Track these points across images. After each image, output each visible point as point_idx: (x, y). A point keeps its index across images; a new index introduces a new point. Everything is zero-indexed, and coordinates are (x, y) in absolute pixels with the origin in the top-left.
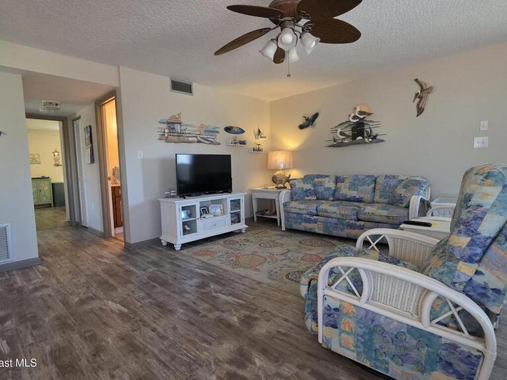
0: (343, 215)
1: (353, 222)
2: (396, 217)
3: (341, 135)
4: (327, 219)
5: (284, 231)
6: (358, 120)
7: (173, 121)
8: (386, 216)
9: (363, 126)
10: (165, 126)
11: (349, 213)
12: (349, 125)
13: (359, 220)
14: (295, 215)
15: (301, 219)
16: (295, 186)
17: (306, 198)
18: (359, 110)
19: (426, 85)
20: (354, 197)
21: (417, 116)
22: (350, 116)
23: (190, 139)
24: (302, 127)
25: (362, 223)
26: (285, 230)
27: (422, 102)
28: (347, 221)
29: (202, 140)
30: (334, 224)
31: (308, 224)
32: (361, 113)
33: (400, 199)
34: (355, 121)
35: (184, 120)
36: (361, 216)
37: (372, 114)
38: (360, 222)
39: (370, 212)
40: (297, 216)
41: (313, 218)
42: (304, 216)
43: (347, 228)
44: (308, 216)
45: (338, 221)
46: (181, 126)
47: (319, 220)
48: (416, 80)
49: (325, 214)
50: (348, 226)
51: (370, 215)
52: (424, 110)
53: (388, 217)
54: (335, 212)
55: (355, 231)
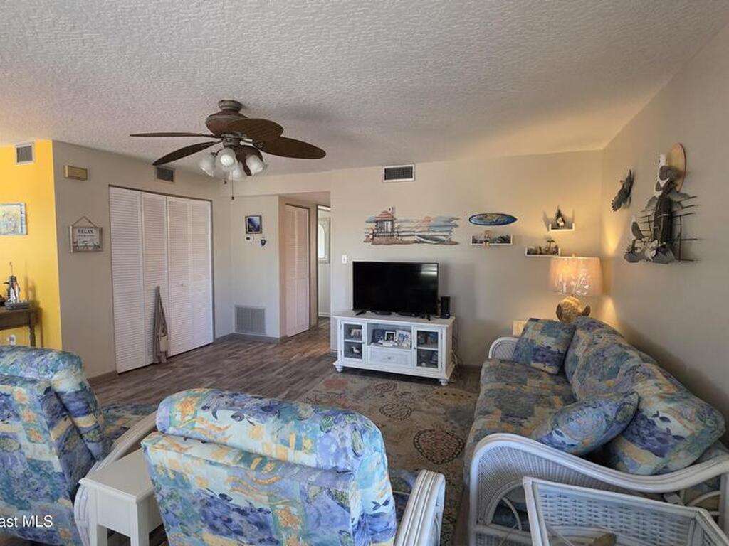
7: (383, 219)
10: (373, 225)
18: (663, 164)
23: (406, 239)
29: (422, 239)
35: (398, 216)
46: (393, 223)
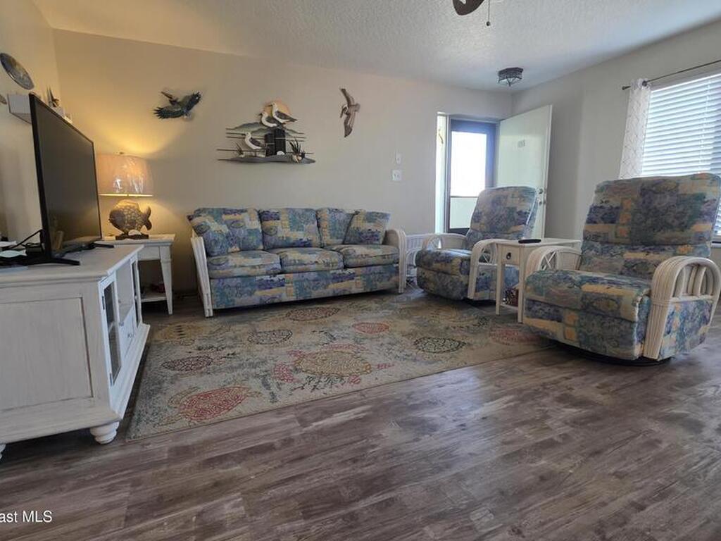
0: (328, 264)
1: (340, 271)
2: (392, 255)
3: (251, 142)
4: (301, 274)
5: (210, 317)
6: (275, 125)
8: (382, 256)
9: (284, 137)
11: (337, 260)
12: (259, 130)
13: (346, 267)
14: (239, 280)
15: (251, 285)
16: (209, 227)
17: (230, 250)
18: (277, 110)
19: (353, 102)
20: (301, 240)
21: (346, 136)
22: (261, 115)
24: (162, 113)
25: (352, 271)
26: (212, 315)
27: (350, 120)
28: (332, 272)
30: (314, 281)
31: (267, 291)
32: (281, 115)
33: (373, 236)
34: (271, 125)
36: (351, 261)
37: (296, 120)
38: (349, 270)
39: (363, 253)
40: (243, 282)
41: (276, 279)
42: (258, 278)
43: (333, 283)
44: (268, 277)
45: (319, 275)
47: (287, 279)
48: (343, 91)
49: (300, 267)
50: (334, 278)
51: (364, 258)
52: (351, 130)
53: (383, 256)
54: (316, 262)
55: (343, 284)
